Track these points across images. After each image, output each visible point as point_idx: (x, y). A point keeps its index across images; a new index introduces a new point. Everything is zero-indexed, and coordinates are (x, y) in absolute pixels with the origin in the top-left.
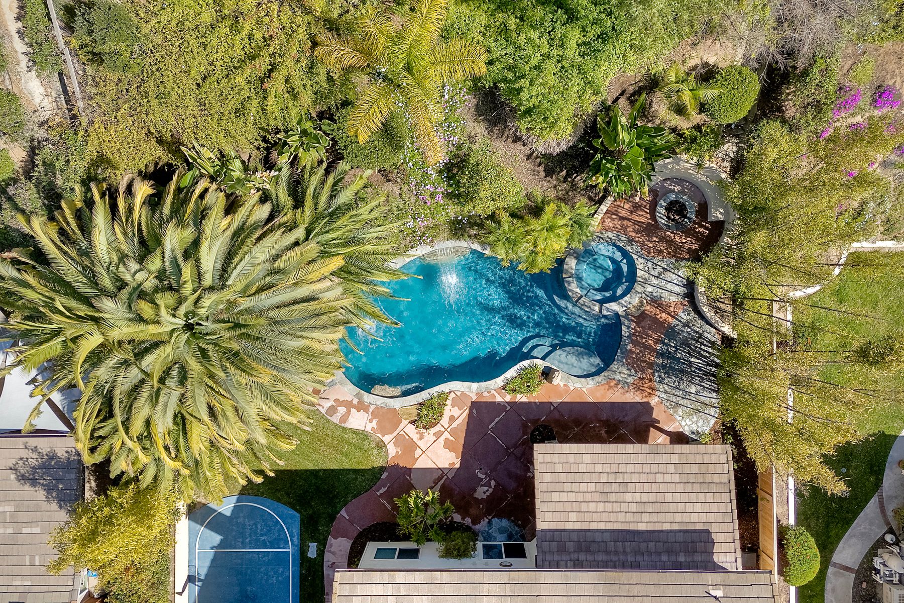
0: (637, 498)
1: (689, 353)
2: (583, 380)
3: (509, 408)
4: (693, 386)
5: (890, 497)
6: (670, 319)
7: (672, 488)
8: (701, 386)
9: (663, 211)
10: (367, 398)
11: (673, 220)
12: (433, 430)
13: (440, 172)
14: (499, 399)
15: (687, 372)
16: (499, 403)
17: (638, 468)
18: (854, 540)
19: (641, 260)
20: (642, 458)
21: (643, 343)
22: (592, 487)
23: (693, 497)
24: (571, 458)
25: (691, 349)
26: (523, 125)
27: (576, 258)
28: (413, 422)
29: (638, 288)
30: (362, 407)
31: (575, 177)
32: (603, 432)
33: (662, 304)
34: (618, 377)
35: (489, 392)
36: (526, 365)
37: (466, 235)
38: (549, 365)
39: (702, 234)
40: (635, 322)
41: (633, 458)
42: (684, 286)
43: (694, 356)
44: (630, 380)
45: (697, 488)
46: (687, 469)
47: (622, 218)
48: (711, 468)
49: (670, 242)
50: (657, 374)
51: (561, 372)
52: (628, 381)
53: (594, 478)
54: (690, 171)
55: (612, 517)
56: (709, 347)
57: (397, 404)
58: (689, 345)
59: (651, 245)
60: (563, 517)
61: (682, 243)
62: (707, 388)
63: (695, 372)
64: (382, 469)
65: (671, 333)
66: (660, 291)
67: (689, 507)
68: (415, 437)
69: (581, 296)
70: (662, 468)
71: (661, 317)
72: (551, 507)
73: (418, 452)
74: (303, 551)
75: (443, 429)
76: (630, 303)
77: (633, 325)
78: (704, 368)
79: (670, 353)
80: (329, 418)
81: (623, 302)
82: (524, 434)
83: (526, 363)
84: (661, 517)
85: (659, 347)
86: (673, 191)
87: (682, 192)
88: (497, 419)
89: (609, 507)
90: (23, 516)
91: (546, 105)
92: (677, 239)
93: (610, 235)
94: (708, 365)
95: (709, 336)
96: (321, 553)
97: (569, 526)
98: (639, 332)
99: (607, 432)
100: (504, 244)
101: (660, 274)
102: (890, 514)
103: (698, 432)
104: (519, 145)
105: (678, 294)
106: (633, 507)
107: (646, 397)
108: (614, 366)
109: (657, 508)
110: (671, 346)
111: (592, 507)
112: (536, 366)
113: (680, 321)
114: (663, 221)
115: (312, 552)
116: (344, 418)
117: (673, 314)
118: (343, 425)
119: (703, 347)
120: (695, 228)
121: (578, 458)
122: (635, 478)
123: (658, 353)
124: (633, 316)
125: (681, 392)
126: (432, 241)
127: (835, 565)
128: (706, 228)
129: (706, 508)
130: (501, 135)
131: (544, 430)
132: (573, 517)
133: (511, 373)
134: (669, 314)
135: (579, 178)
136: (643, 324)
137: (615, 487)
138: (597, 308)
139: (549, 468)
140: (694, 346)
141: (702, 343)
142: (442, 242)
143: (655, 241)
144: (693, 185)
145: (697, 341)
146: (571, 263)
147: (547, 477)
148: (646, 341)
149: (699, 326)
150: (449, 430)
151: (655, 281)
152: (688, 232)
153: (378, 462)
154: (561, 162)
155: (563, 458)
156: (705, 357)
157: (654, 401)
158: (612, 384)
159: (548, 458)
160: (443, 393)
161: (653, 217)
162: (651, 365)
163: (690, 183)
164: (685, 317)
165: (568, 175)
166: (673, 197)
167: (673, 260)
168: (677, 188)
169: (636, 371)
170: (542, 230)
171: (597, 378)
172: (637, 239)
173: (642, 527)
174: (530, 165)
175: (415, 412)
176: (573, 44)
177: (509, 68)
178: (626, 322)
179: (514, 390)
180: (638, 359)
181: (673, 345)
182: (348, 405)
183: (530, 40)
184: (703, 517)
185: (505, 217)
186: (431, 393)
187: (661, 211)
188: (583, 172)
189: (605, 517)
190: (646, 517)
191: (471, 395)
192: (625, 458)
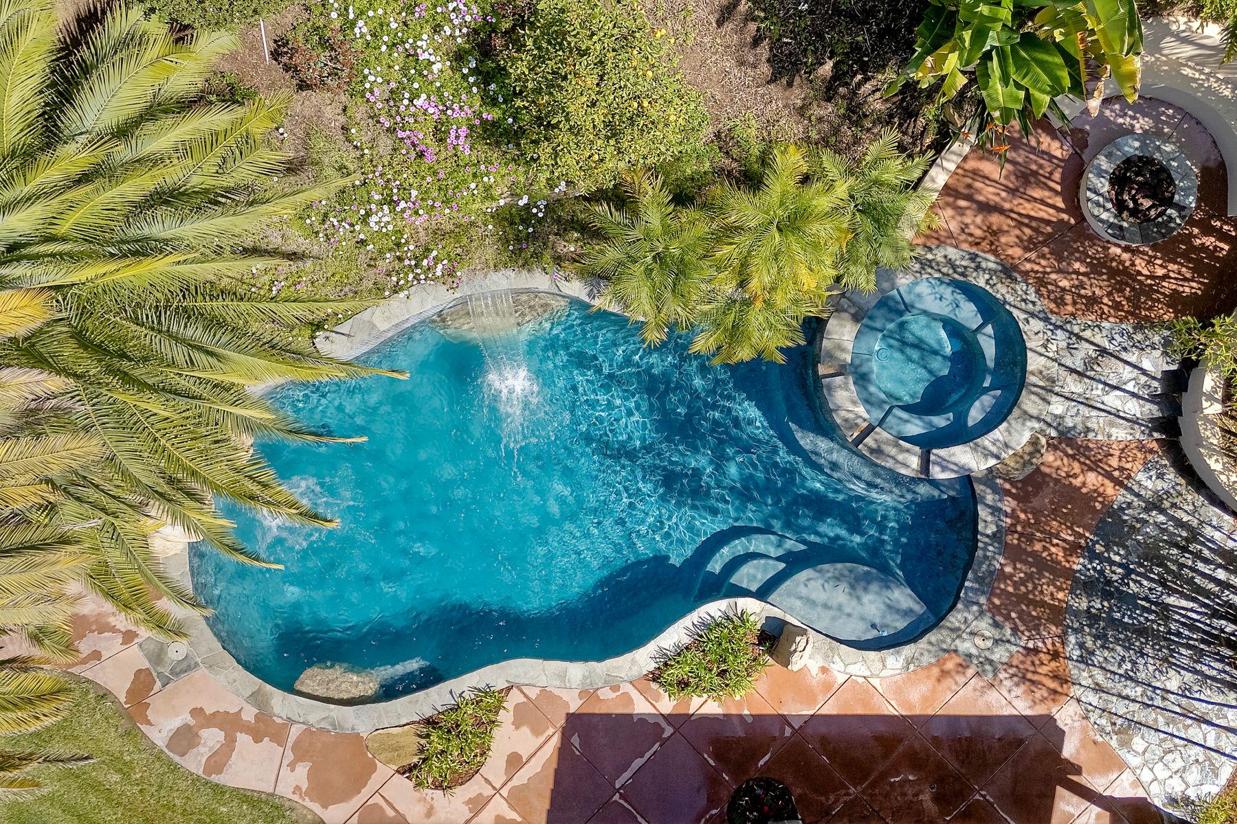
1: (1162, 583)
2: (872, 655)
3: (669, 731)
4: (1172, 673)
6: (1110, 489)
8: (1196, 672)
9: (1104, 186)
10: (281, 703)
11: (1135, 212)
12: (461, 793)
13: (459, 57)
14: (641, 707)
15: (1156, 636)
16: (643, 720)
19: (1036, 325)
21: (1034, 554)
25: (1169, 571)
27: (856, 318)
28: (408, 770)
29: (1029, 403)
30: (265, 728)
31: (859, 85)
32: (926, 797)
33: (1088, 448)
34: (965, 646)
35: (615, 688)
36: (716, 615)
37: (547, 256)
38: (777, 613)
39: (1212, 253)
40: (1014, 497)
42: (1153, 399)
43: (1177, 591)
44: (1000, 654)
47: (986, 208)
49: (1121, 277)
50: (1072, 639)
51: (811, 632)
52: (995, 657)
54: (1187, 71)
56: (1219, 566)
57: (361, 721)
58: (1161, 561)
59: (1064, 283)
61: (1152, 277)
62: (1213, 679)
63: (1179, 634)
65: (1112, 525)
66: (1085, 411)
68: (412, 812)
69: (869, 430)
71: (1084, 484)
75: (488, 791)
76: (1006, 445)
77: (1008, 505)
78: (1203, 622)
79: (1109, 582)
80: (176, 758)
81: (987, 443)
82: (712, 803)
83: (715, 609)
85: (1078, 563)
86: (1130, 132)
87: (1158, 134)
88: (638, 763)
92: (1140, 265)
93: (951, 253)
94: (1215, 614)
95: (1217, 536)
98: (1027, 524)
99: (937, 799)
100: (648, 272)
101: (1090, 363)
103: (1187, 801)
105: (1133, 421)
107: (1043, 700)
108: (957, 617)
110: (1112, 563)
112: (742, 617)
113: (1138, 495)
114: (1105, 216)
116: (218, 761)
117: (1116, 474)
118: (214, 778)
119: (1201, 566)
120: (1191, 235)
123: (1076, 580)
124: (1009, 481)
125: (1139, 690)
126: (451, 273)
128: (1223, 237)
131: (766, 791)
133: (675, 635)
134: (1108, 476)
135: (868, 86)
136: (1035, 502)
138: (914, 462)
140: (1176, 562)
141: (1198, 556)
142: (480, 275)
143: (1077, 272)
144: (1186, 115)
145: (1184, 549)
146: (843, 333)
148: (1045, 548)
149: (1190, 508)
150: (505, 792)
151: (1073, 386)
152: (1171, 247)
154: (820, 36)
156: (1207, 594)
157: (1066, 715)
158: (950, 665)
160: (487, 692)
161: (1074, 206)
162: (1057, 614)
163: (1178, 109)
164: (1149, 484)
165: (839, 76)
166: (1132, 147)
167: (1127, 326)
168: (1142, 123)
169: (1015, 630)
170: (764, 227)
171: (908, 650)
172: (1028, 266)
174: (727, 39)
175: (413, 742)
178: (990, 498)
179: (683, 684)
180: (1023, 598)
181: (1117, 559)
182: (230, 723)
185: (649, 192)
186: (457, 692)
187: (1098, 184)
188: (881, 68)
191: (565, 695)
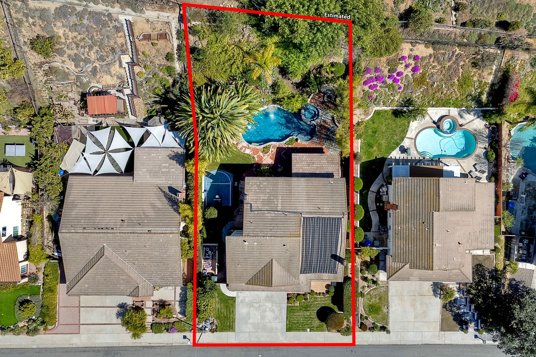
0: (316, 166)
2: (306, 142)
3: (287, 149)
5: (385, 174)
7: (324, 163)
10: (250, 146)
11: (328, 100)
12: (267, 154)
13: (270, 87)
14: (284, 146)
15: (332, 140)
16: (284, 148)
17: (317, 159)
18: (376, 185)
19: (320, 110)
20: (318, 157)
22: (306, 163)
23: (330, 166)
24: (301, 157)
26: (290, 75)
28: (262, 152)
29: (320, 118)
30: (249, 148)
33: (326, 122)
34: (315, 141)
35: (282, 145)
36: (291, 138)
37: (276, 103)
38: (297, 138)
41: (316, 157)
42: (331, 117)
44: (318, 142)
45: (331, 163)
46: (328, 159)
47: (316, 100)
48: (334, 159)
49: (328, 106)
50: (324, 140)
53: (306, 161)
54: (332, 88)
55: (310, 170)
57: (258, 147)
59: (323, 107)
60: (298, 170)
64: (254, 164)
65: (328, 129)
66: (326, 119)
67: (329, 168)
68: (262, 156)
69: (305, 120)
70: (323, 159)
71: (326, 126)
72: (296, 168)
73: (263, 160)
74: (234, 183)
76: (318, 122)
77: (319, 127)
79: (328, 135)
80: (240, 150)
81: (316, 121)
82: (290, 152)
84: (322, 170)
85: (325, 133)
87: (331, 93)
88: (284, 152)
89: (309, 168)
90: (171, 167)
91: (295, 71)
92: (330, 105)
93: (313, 104)
96: (238, 184)
97: (300, 172)
98: (320, 129)
100: (285, 105)
101: (325, 114)
102: (385, 178)
104: (289, 81)
105: (330, 120)
106: (315, 168)
107: (321, 147)
108: (314, 138)
109: (321, 168)
111: (305, 168)
112: (294, 138)
113: (331, 127)
114: (326, 101)
115: (236, 184)
116: (244, 151)
117: (329, 125)
120: (334, 102)
121: (303, 157)
122: (316, 161)
123: (325, 135)
124: (318, 125)
125: (331, 145)
126: (268, 105)
127: (371, 191)
129: (333, 168)
130: (285, 78)
132: (301, 170)
133: (288, 140)
135: (304, 89)
136: (321, 127)
137: (311, 163)
138: (309, 123)
139: (296, 159)
142: (270, 105)
146: (303, 111)
147: (295, 161)
148: (322, 132)
150: (271, 154)
151: (324, 116)
153: (253, 162)
154: (300, 85)
155: (299, 157)
157: (324, 147)
158: (313, 143)
159: (295, 157)
160: (270, 145)
161: (324, 100)
162: (323, 138)
163: (333, 91)
165: (302, 88)
166: (328, 94)
167: (329, 111)
168: (330, 92)
169: (319, 139)
170: (295, 101)
171: (309, 141)
172: (320, 105)
173: (317, 172)
174: (292, 86)
175: (262, 149)
176: (301, 57)
177: (287, 63)
178: (317, 127)
179: (288, 144)
180: (320, 136)
181: (329, 133)
182: (245, 147)
183: (291, 56)
184: (332, 170)
185: (286, 98)
186: (267, 145)
187: (326, 98)
189: (308, 170)
190: (318, 170)
191: (277, 145)
192: (314, 157)
